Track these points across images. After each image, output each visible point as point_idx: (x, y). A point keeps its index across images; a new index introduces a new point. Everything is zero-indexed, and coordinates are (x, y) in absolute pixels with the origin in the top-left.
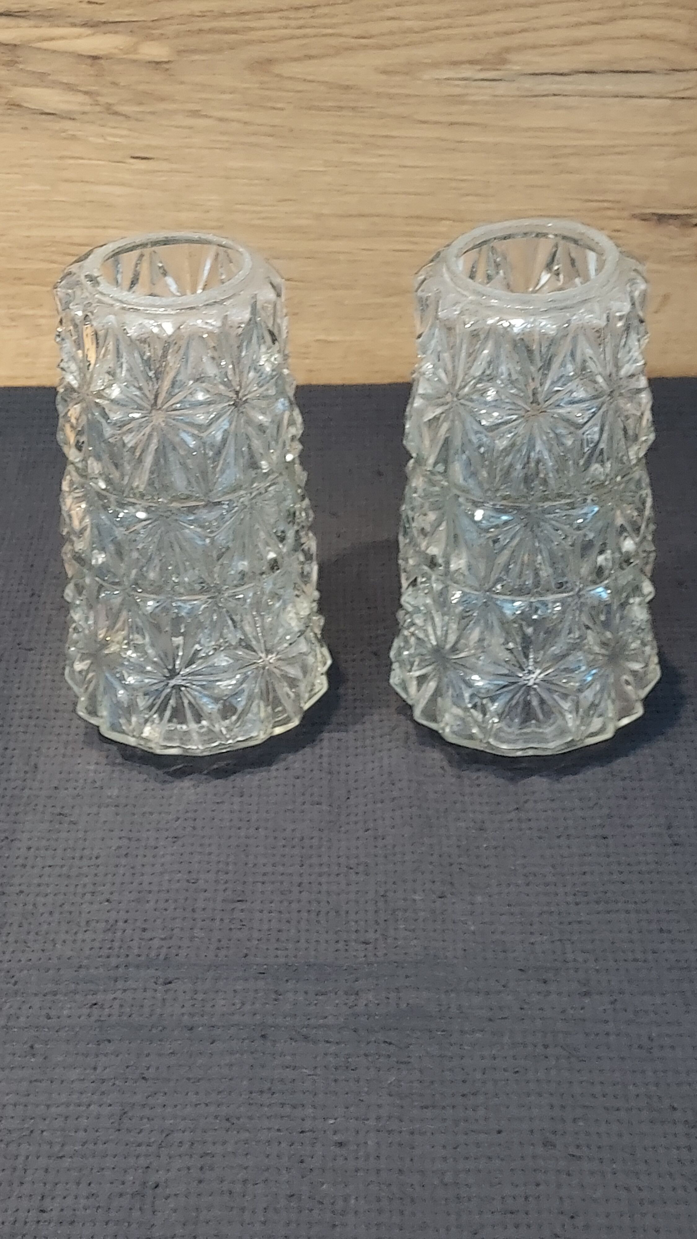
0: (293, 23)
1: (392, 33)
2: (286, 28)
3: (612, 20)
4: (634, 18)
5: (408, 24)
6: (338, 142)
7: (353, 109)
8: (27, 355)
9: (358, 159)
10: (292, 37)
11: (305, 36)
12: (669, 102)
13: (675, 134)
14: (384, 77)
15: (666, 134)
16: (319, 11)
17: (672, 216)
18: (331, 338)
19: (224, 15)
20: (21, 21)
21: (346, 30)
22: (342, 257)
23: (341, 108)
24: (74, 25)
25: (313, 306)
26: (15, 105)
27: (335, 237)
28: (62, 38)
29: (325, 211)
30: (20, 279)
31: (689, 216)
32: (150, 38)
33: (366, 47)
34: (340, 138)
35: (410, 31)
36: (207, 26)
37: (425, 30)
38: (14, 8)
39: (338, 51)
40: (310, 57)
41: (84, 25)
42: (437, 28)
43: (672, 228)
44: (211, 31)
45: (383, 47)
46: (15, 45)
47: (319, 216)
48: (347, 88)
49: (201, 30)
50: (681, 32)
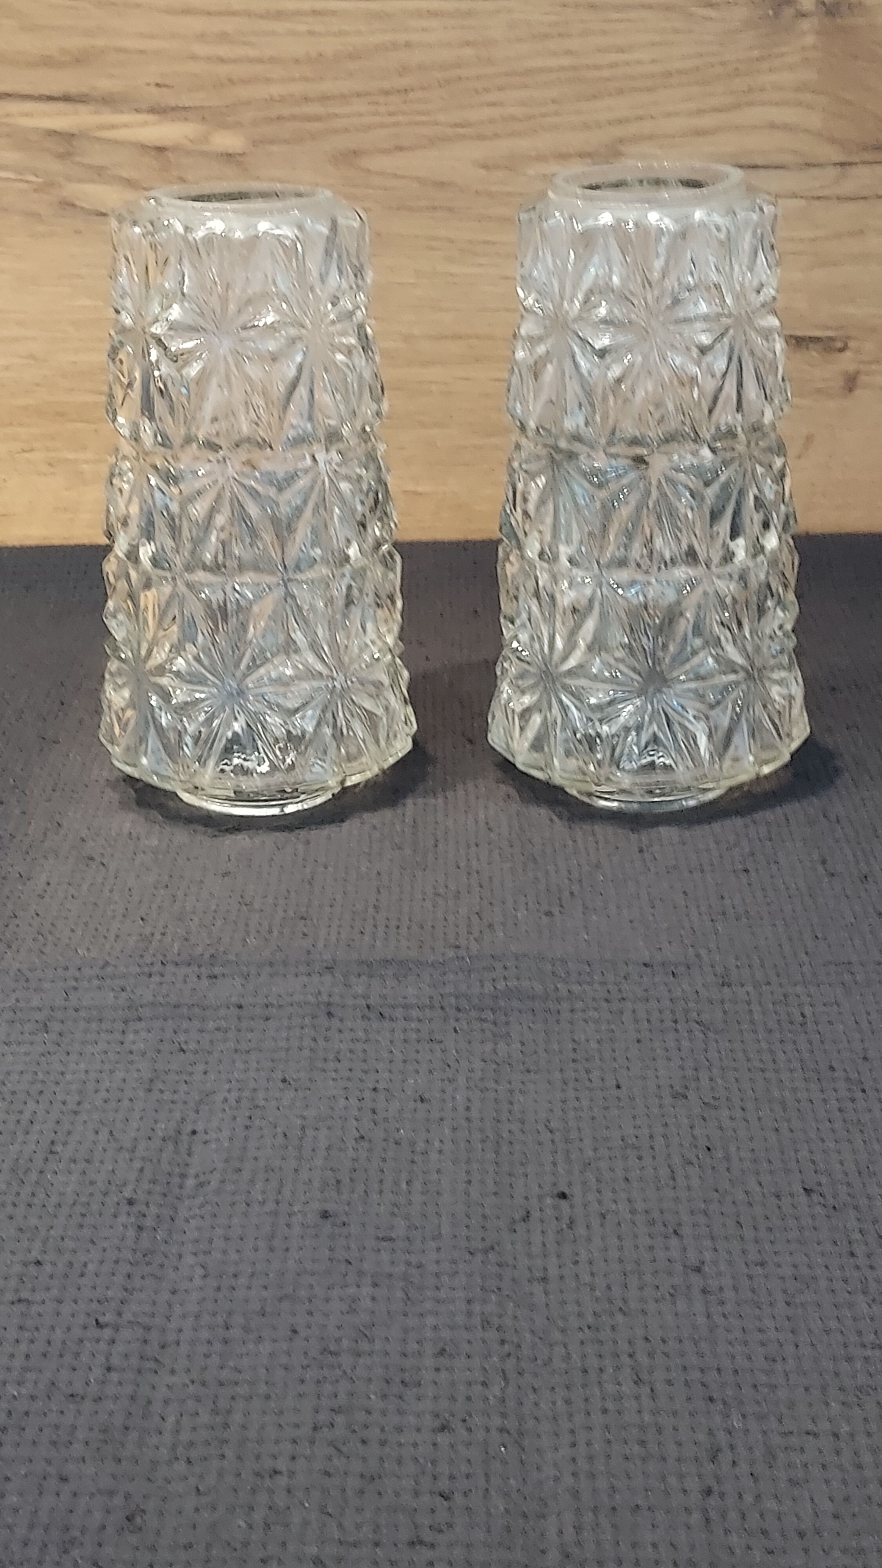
0: (382, 109)
1: (492, 121)
2: (374, 114)
3: (737, 106)
4: (763, 104)
5: (512, 110)
6: (432, 249)
7: (450, 210)
8: (66, 510)
9: (455, 269)
10: (383, 126)
11: (396, 124)
12: (803, 202)
13: (814, 240)
14: (483, 172)
15: (801, 240)
16: (411, 95)
17: (812, 339)
18: (420, 489)
19: (306, 99)
20: (81, 107)
21: (442, 118)
22: (434, 388)
23: (434, 208)
24: (137, 111)
26: (68, 205)
27: (427, 364)
28: (126, 126)
29: (416, 331)
30: (63, 414)
31: (831, 339)
32: (224, 126)
33: (463, 137)
34: (434, 243)
35: (513, 118)
36: (286, 112)
37: (529, 118)
38: (73, 90)
39: (432, 142)
40: (400, 149)
41: (152, 111)
42: (544, 115)
43: (814, 354)
44: (294, 118)
45: (481, 137)
46: (73, 135)
47: (408, 338)
48: (441, 185)
49: (279, 118)
50: (815, 121)
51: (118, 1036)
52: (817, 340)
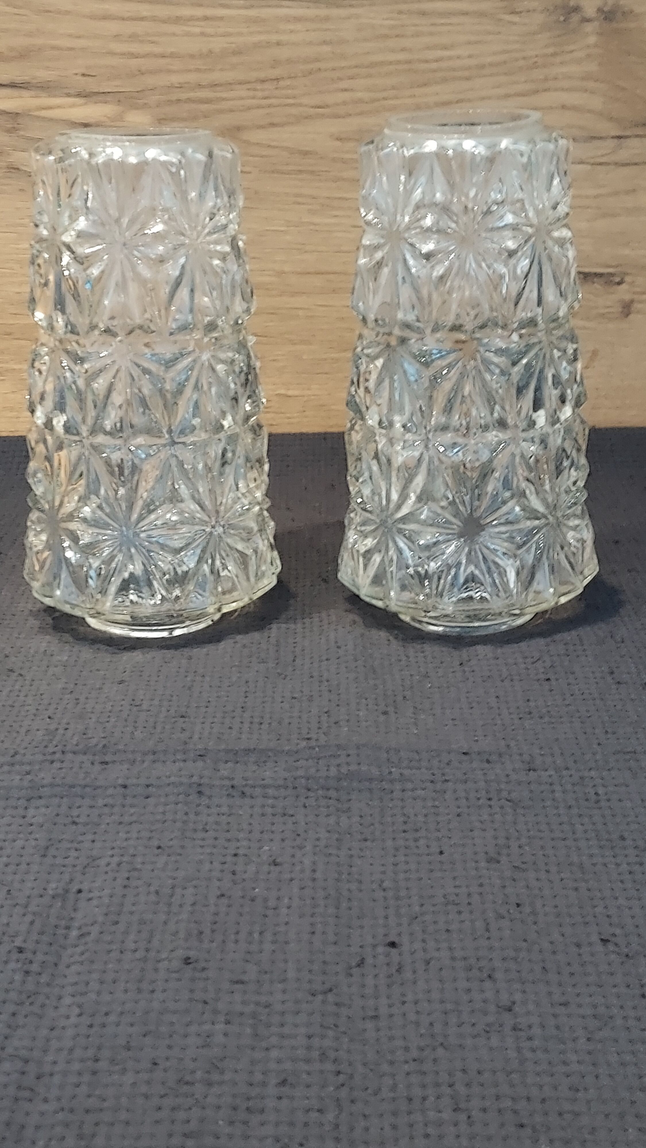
0: (260, 94)
1: (345, 103)
2: (253, 98)
3: (537, 92)
4: (556, 90)
5: (359, 95)
6: (299, 203)
7: (312, 172)
8: (12, 409)
9: (316, 220)
10: (259, 107)
11: (270, 106)
12: (589, 167)
13: (596, 197)
14: (338, 143)
15: (587, 197)
16: (282, 83)
17: (596, 275)
18: (290, 393)
19: (200, 86)
20: (25, 93)
21: (305, 100)
22: (301, 313)
23: (300, 172)
24: (68, 95)
25: (274, 360)
26: (14, 169)
27: (294, 294)
28: (59, 107)
29: (287, 269)
30: (9, 334)
31: (612, 275)
32: (135, 107)
33: (322, 116)
34: (300, 200)
35: (361, 101)
36: (184, 96)
37: (374, 101)
38: (18, 80)
39: (299, 119)
40: (273, 125)
41: (79, 95)
42: (385, 99)
43: (597, 286)
44: (189, 100)
45: (337, 116)
46: (17, 113)
47: (280, 274)
48: (306, 153)
49: (179, 101)
50: (597, 103)
51: (21, 811)
52: (601, 275)
